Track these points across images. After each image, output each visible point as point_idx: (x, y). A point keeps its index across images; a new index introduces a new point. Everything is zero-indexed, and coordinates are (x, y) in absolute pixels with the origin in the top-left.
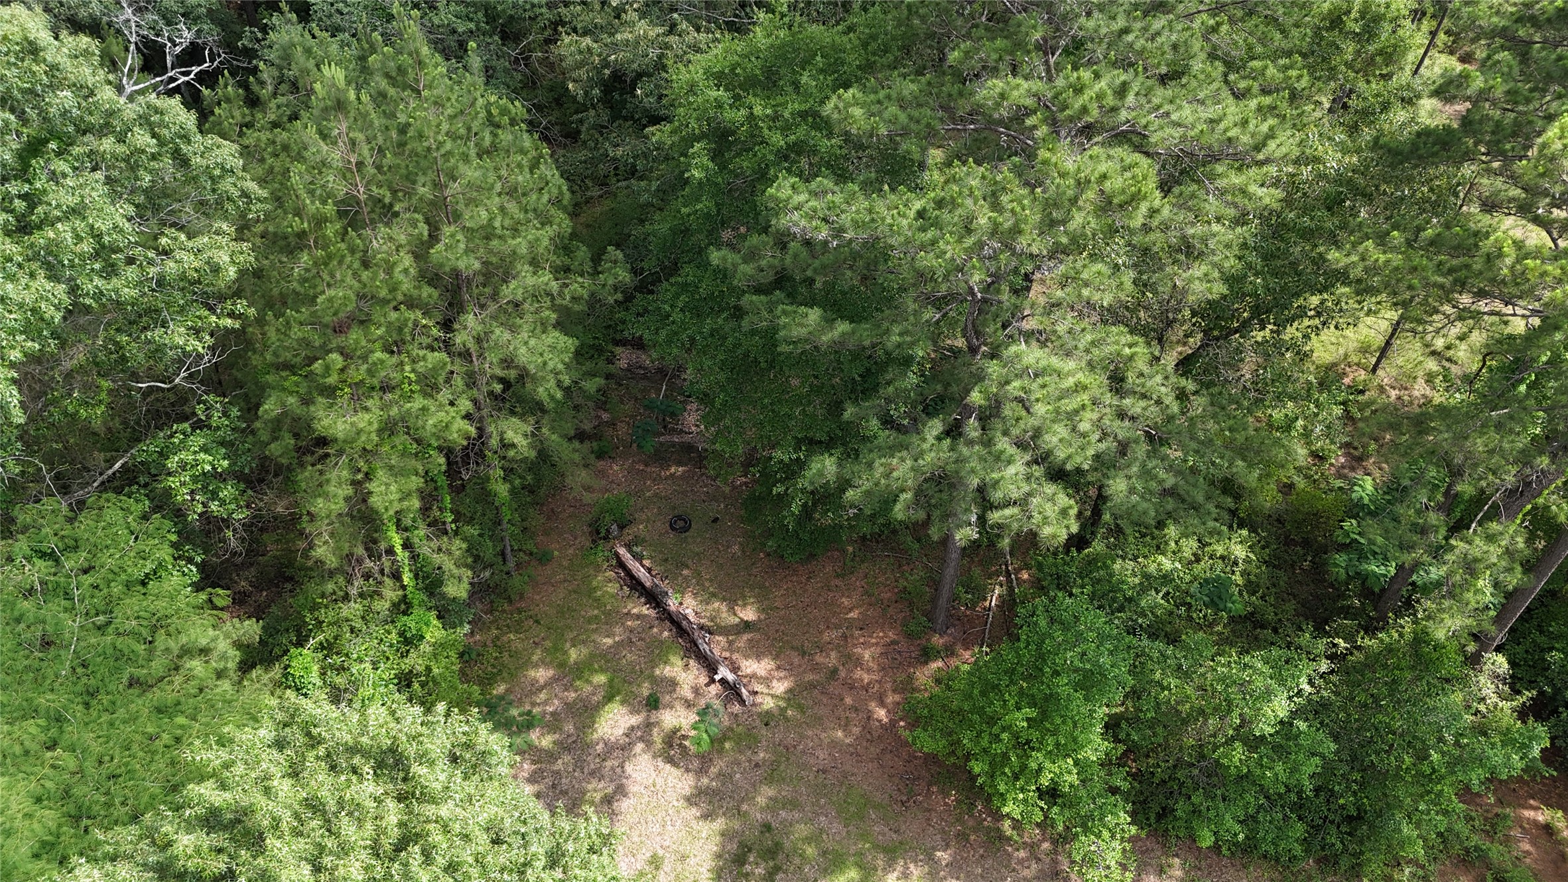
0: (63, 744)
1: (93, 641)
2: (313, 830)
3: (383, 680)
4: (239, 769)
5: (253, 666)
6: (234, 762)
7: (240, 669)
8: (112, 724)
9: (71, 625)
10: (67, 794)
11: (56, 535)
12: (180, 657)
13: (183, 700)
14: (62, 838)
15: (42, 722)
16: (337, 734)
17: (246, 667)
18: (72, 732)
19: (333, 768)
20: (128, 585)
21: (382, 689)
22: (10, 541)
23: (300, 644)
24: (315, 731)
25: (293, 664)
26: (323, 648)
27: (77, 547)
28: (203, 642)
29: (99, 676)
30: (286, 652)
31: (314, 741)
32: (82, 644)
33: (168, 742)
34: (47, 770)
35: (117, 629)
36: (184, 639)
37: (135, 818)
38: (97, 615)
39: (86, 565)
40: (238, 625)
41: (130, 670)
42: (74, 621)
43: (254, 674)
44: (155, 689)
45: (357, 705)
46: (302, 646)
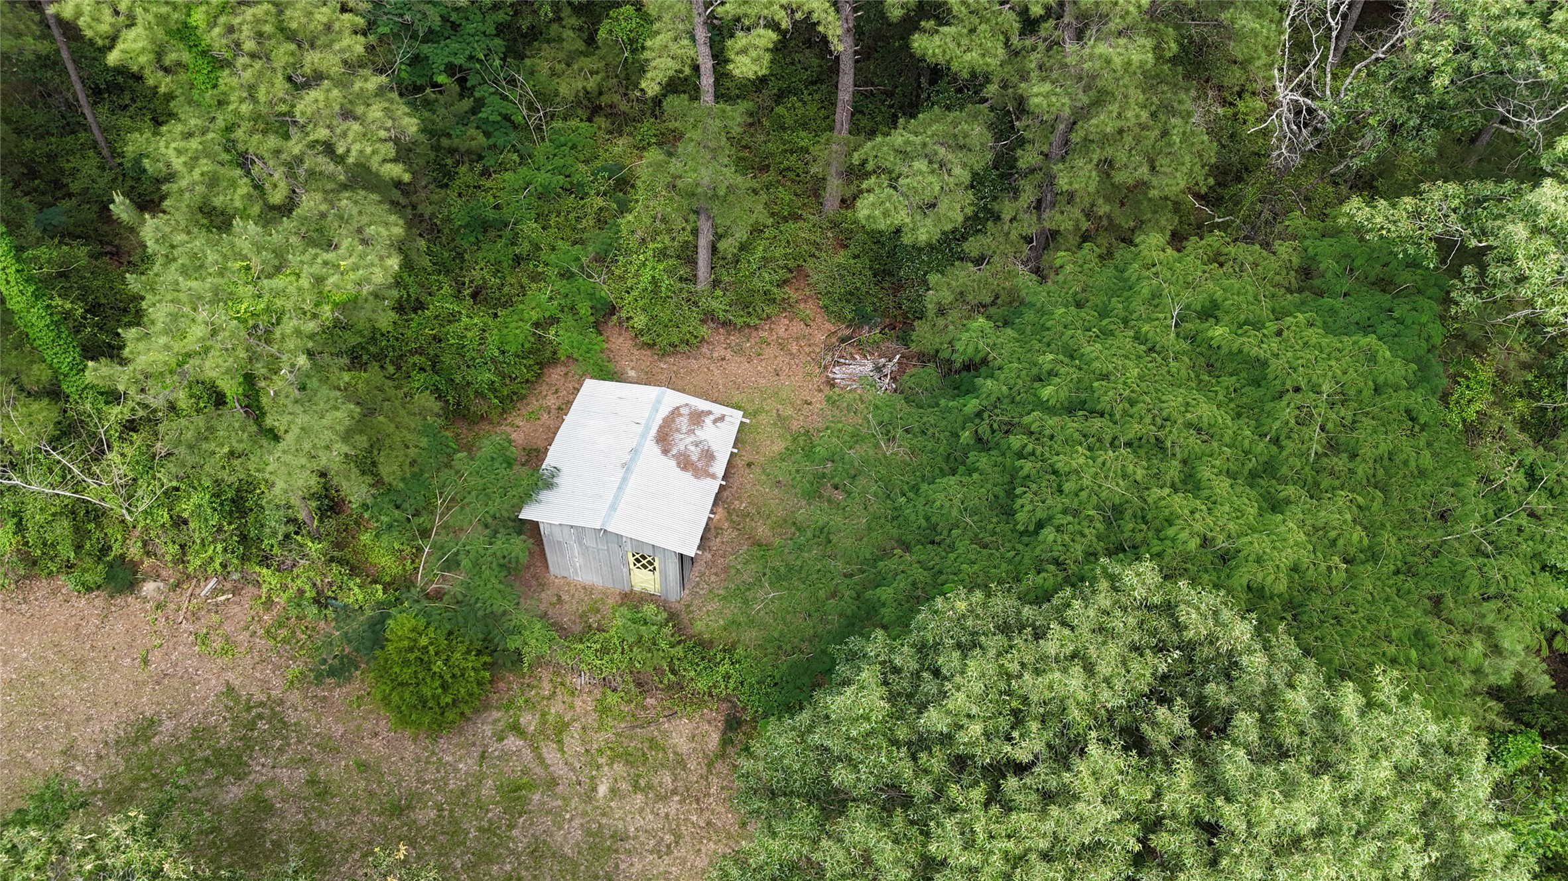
0: (1353, 568)
1: (1463, 551)
2: (1353, 816)
3: (1544, 840)
4: (1385, 720)
5: (1499, 699)
6: (1390, 713)
7: (1490, 687)
8: (1387, 600)
9: (1472, 527)
10: (1310, 589)
11: (1558, 475)
12: (1480, 629)
13: (1437, 649)
14: (1271, 602)
15: (1366, 541)
16: (1462, 805)
17: (1496, 693)
18: (1366, 570)
19: (1424, 813)
20: (1536, 556)
21: (1532, 843)
22: (1531, 444)
23: (1544, 736)
24: (1455, 780)
25: (1519, 738)
26: (1552, 762)
27: (1554, 497)
28: (1506, 644)
29: (1430, 569)
30: (1529, 725)
31: (1443, 783)
32: (1457, 545)
33: (1388, 654)
34: (1323, 566)
35: (1485, 565)
36: (1501, 626)
37: (1307, 652)
38: (1491, 543)
39: (1540, 513)
40: (1539, 670)
41: (1447, 592)
42: (1476, 527)
43: (1492, 703)
44: (1437, 621)
45: (1504, 817)
46: (1544, 738)
